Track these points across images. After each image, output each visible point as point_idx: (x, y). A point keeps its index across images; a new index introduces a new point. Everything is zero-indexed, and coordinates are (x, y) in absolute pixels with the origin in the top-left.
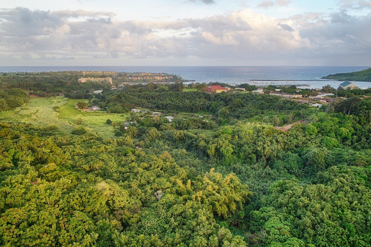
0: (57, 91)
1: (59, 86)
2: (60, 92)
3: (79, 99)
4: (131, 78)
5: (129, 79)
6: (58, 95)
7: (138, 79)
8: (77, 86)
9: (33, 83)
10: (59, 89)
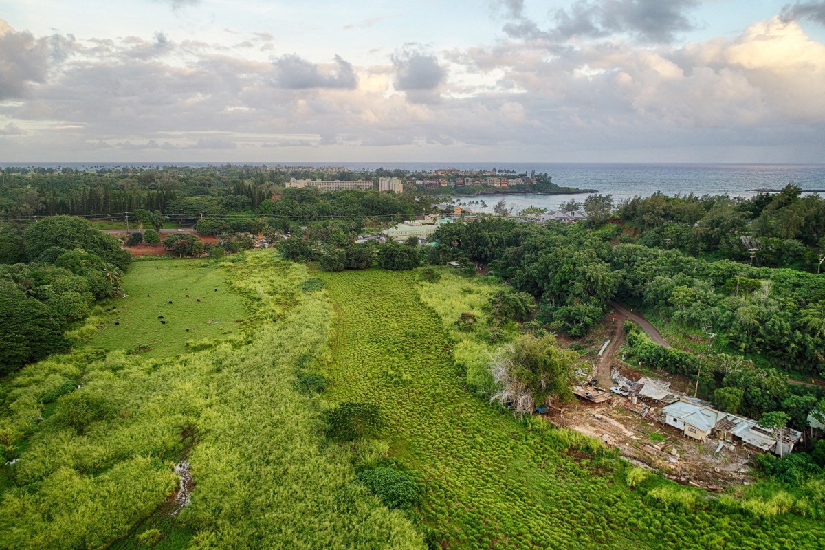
0: (238, 228)
1: (244, 206)
2: (255, 229)
3: (358, 269)
4: (421, 183)
5: (417, 186)
6: (250, 246)
7: (440, 186)
8: (308, 207)
9: (145, 194)
10: (245, 217)
